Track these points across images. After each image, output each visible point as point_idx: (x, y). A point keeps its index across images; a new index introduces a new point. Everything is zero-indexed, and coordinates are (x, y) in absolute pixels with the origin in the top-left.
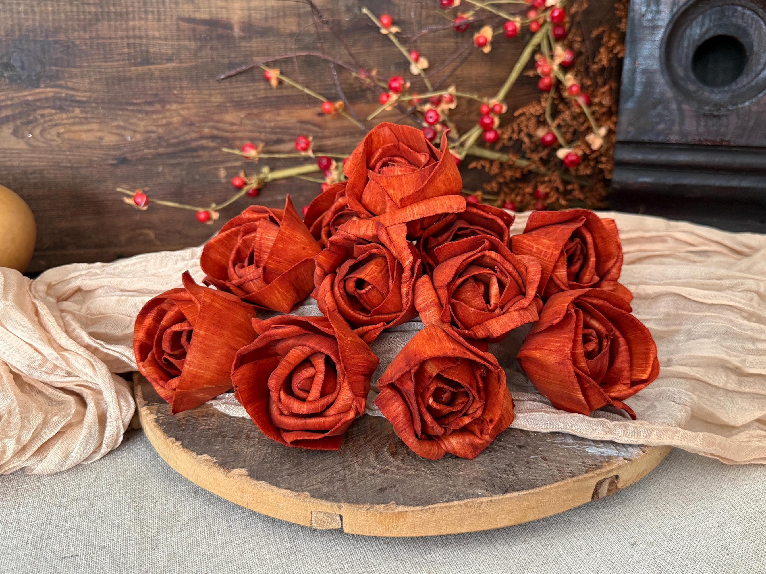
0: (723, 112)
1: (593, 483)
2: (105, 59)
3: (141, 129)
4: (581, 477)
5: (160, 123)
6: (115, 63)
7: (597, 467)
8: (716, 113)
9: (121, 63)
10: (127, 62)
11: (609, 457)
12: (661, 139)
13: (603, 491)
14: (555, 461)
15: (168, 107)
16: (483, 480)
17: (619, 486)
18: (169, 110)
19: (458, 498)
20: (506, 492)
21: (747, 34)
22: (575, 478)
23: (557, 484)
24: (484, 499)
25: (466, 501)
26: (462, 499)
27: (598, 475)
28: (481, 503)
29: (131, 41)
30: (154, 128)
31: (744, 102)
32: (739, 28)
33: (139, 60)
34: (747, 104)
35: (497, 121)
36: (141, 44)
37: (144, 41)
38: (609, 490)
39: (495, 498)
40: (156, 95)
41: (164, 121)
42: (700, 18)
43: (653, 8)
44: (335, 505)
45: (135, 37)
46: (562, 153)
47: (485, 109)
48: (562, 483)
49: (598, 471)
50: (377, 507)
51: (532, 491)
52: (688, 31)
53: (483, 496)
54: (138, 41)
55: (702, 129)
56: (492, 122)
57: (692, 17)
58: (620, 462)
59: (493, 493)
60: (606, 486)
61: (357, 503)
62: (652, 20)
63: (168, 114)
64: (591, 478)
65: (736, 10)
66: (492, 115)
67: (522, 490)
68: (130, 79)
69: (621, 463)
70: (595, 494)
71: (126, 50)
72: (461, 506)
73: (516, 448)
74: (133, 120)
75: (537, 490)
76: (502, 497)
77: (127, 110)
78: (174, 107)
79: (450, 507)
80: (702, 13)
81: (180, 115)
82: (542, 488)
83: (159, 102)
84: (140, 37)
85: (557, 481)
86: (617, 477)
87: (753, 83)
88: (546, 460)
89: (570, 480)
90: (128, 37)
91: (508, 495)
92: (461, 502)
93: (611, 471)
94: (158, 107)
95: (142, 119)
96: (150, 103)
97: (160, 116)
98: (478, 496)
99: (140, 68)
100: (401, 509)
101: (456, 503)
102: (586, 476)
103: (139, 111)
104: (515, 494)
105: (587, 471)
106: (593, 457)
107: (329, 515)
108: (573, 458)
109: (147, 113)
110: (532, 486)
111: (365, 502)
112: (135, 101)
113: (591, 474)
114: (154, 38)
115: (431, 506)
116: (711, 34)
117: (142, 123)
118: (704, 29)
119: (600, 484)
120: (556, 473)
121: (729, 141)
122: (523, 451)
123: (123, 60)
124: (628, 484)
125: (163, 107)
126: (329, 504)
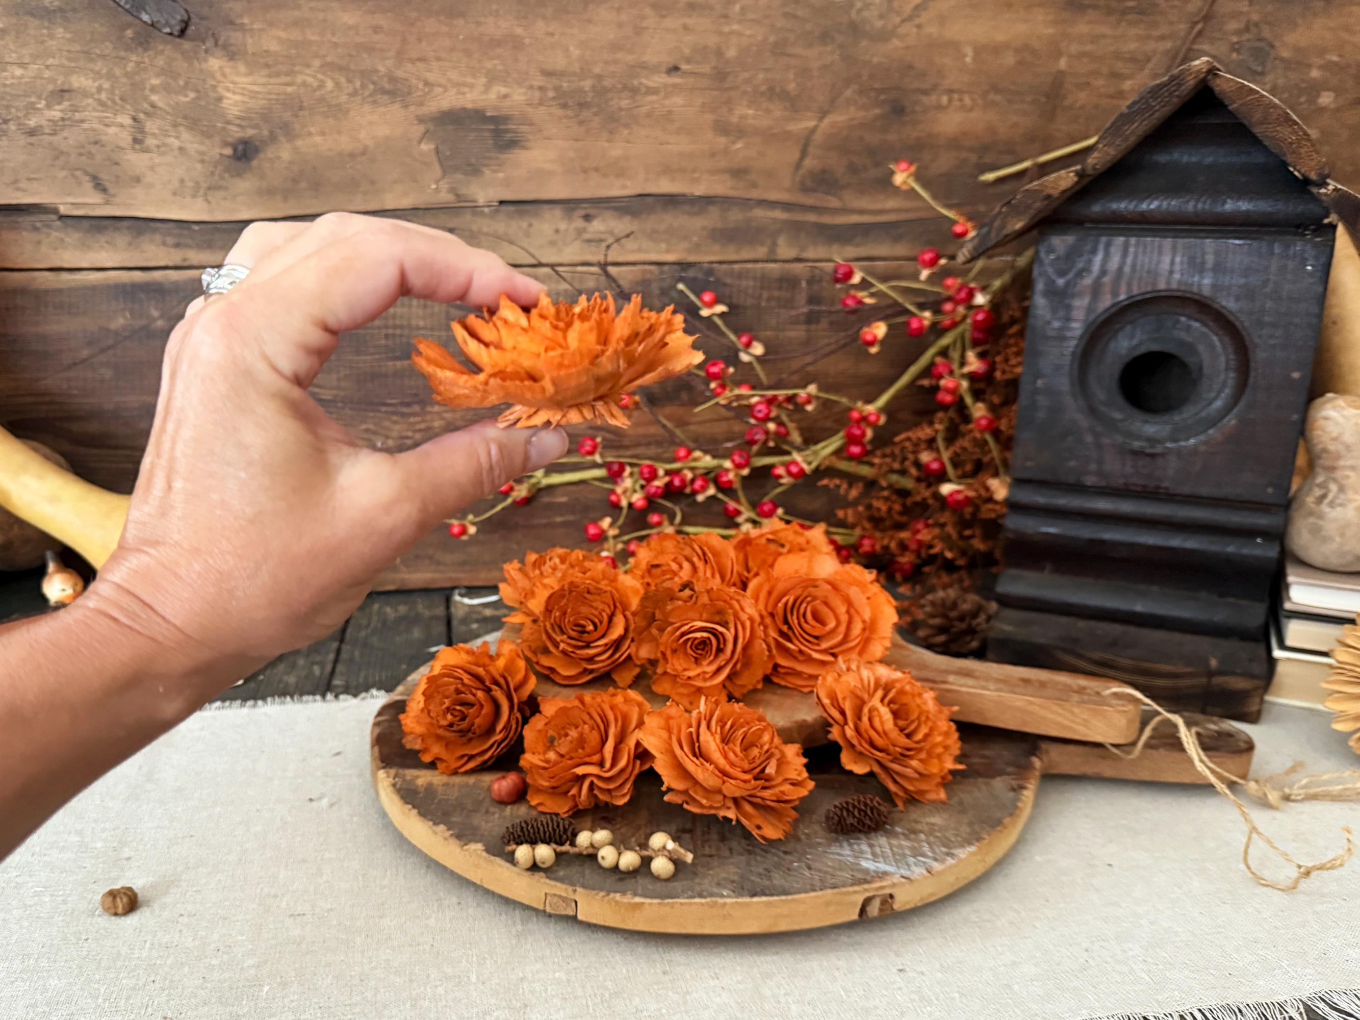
0: (1158, 449)
1: (860, 899)
2: (358, 352)
3: (395, 434)
4: (844, 890)
5: (418, 427)
6: (369, 358)
7: (866, 881)
8: (1148, 451)
9: (377, 357)
10: (383, 356)
11: (885, 873)
12: (1072, 479)
13: (874, 910)
14: (820, 871)
15: (429, 409)
16: (733, 882)
17: (895, 907)
18: (430, 412)
19: (701, 896)
20: (754, 895)
21: (1194, 352)
22: (836, 891)
23: (813, 894)
24: (728, 900)
25: (708, 900)
26: (705, 897)
27: (866, 890)
28: (725, 904)
29: (390, 331)
30: (410, 434)
31: (1187, 439)
32: (1182, 343)
33: (398, 354)
34: (1192, 441)
35: (869, 433)
36: (401, 336)
37: (406, 332)
38: (881, 910)
39: (740, 900)
40: (416, 395)
41: (423, 426)
42: (1128, 328)
43: (1061, 313)
44: (570, 889)
45: (395, 327)
46: (946, 489)
47: (855, 415)
48: (820, 893)
49: (866, 886)
50: (612, 895)
51: (783, 898)
52: (1112, 345)
53: (728, 896)
54: (398, 332)
55: (1129, 470)
56: (863, 434)
57: (1117, 326)
58: (896, 879)
59: (741, 895)
60: (876, 904)
61: (593, 889)
62: (1061, 329)
63: (428, 417)
64: (855, 892)
65: (1178, 322)
66: (863, 425)
67: (772, 895)
68: (386, 375)
69: (895, 881)
70: (863, 911)
71: (383, 342)
72: (702, 904)
73: (781, 854)
74: (387, 423)
75: (790, 897)
76: (747, 900)
77: (380, 411)
78: (436, 408)
79: (691, 904)
80: (1132, 322)
81: (443, 419)
82: (796, 896)
83: (419, 403)
84: (401, 327)
85: (814, 890)
86: (891, 896)
87: (1203, 414)
88: (809, 868)
89: (829, 891)
90: (387, 327)
91: (755, 899)
92: (703, 900)
93: (882, 888)
94: (416, 408)
95: (395, 423)
96: (408, 405)
97: (418, 419)
98: (722, 896)
99: (399, 364)
100: (638, 900)
101: (697, 900)
102: (851, 889)
103: (394, 413)
104: (764, 899)
105: (852, 885)
106: (866, 871)
107: (564, 899)
108: (841, 870)
109: (403, 415)
110: (785, 893)
111: (601, 890)
112: (389, 401)
113: (856, 888)
114: (418, 328)
115: (670, 901)
116: (1143, 350)
117: (397, 427)
118: (1135, 342)
119: (867, 902)
120: (818, 884)
121: (1167, 488)
122: (788, 857)
123: (379, 353)
124: (908, 907)
125: (423, 409)
126: (564, 886)
